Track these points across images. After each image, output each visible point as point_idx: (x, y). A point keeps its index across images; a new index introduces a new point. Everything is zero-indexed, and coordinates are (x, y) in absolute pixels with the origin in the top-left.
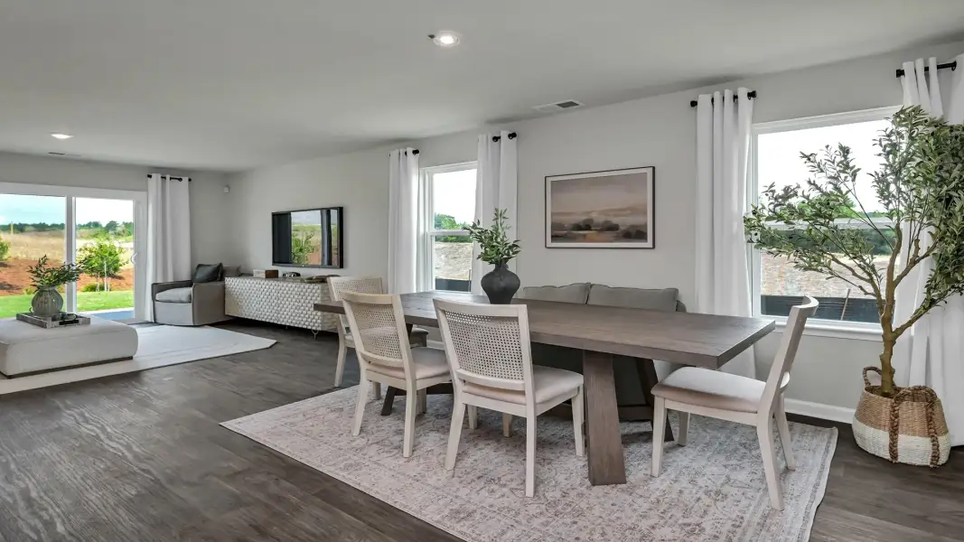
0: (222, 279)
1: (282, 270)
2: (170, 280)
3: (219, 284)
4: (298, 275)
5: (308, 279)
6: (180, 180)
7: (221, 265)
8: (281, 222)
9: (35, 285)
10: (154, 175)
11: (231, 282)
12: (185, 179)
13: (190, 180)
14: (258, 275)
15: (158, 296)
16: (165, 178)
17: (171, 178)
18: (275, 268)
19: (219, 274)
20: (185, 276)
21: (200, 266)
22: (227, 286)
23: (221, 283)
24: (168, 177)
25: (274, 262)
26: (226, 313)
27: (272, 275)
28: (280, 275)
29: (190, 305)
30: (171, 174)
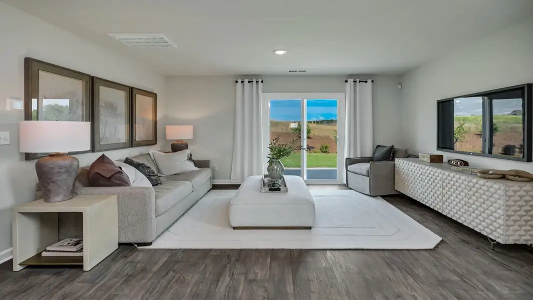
0: (393, 160)
1: (447, 155)
2: (359, 156)
3: (391, 163)
4: (466, 164)
5: (480, 172)
6: (366, 82)
7: (392, 147)
8: (445, 109)
9: (269, 157)
10: (349, 80)
11: (400, 163)
12: (369, 81)
13: (372, 81)
14: (422, 159)
15: (351, 167)
16: (356, 81)
17: (360, 82)
18: (440, 153)
19: (391, 154)
20: (369, 154)
21: (378, 146)
22: (397, 166)
23: (392, 163)
24: (358, 80)
25: (439, 148)
26: (396, 189)
27: (436, 160)
28: (445, 160)
29: (368, 179)
30: (360, 78)
